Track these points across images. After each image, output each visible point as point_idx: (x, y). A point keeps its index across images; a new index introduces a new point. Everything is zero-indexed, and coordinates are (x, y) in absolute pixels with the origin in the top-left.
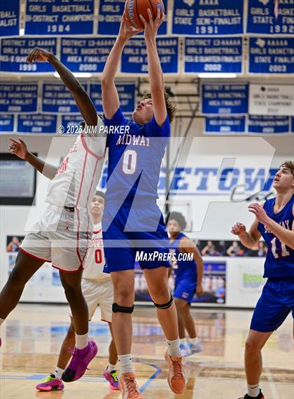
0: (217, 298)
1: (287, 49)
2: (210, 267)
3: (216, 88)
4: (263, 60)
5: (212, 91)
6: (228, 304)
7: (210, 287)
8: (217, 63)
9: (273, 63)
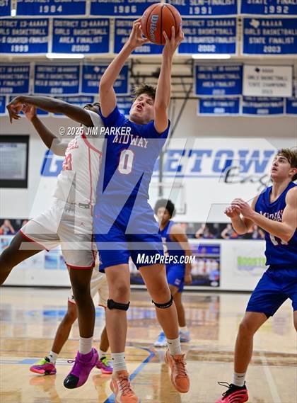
0: (211, 281)
1: (282, 30)
2: (204, 250)
3: (210, 69)
4: (258, 41)
5: (206, 73)
6: (223, 287)
7: (204, 270)
8: (211, 44)
9: (267, 44)
